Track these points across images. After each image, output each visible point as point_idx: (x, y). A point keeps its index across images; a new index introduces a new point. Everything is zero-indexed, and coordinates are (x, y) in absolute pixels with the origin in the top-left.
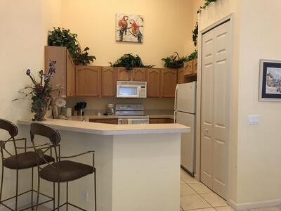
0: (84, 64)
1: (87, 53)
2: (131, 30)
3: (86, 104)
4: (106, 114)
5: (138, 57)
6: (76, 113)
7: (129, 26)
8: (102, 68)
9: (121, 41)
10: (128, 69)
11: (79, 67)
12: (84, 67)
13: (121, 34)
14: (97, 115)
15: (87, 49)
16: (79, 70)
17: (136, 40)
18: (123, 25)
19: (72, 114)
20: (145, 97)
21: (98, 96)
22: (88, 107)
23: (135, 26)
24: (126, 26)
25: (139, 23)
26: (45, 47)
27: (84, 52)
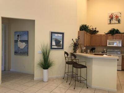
0: (94, 34)
1: (96, 30)
2: (115, 19)
3: (95, 49)
4: (103, 53)
5: (118, 30)
6: (91, 52)
7: (114, 17)
8: (101, 35)
9: (110, 23)
10: (112, 35)
11: (92, 35)
12: (94, 35)
13: (110, 21)
14: (99, 52)
15: (96, 28)
16: (93, 36)
17: (117, 22)
18: (111, 17)
19: (90, 52)
20: (121, 46)
21: (99, 46)
22: (96, 50)
23: (117, 17)
24: (113, 17)
25: (119, 15)
26: (78, 31)
27: (95, 30)
